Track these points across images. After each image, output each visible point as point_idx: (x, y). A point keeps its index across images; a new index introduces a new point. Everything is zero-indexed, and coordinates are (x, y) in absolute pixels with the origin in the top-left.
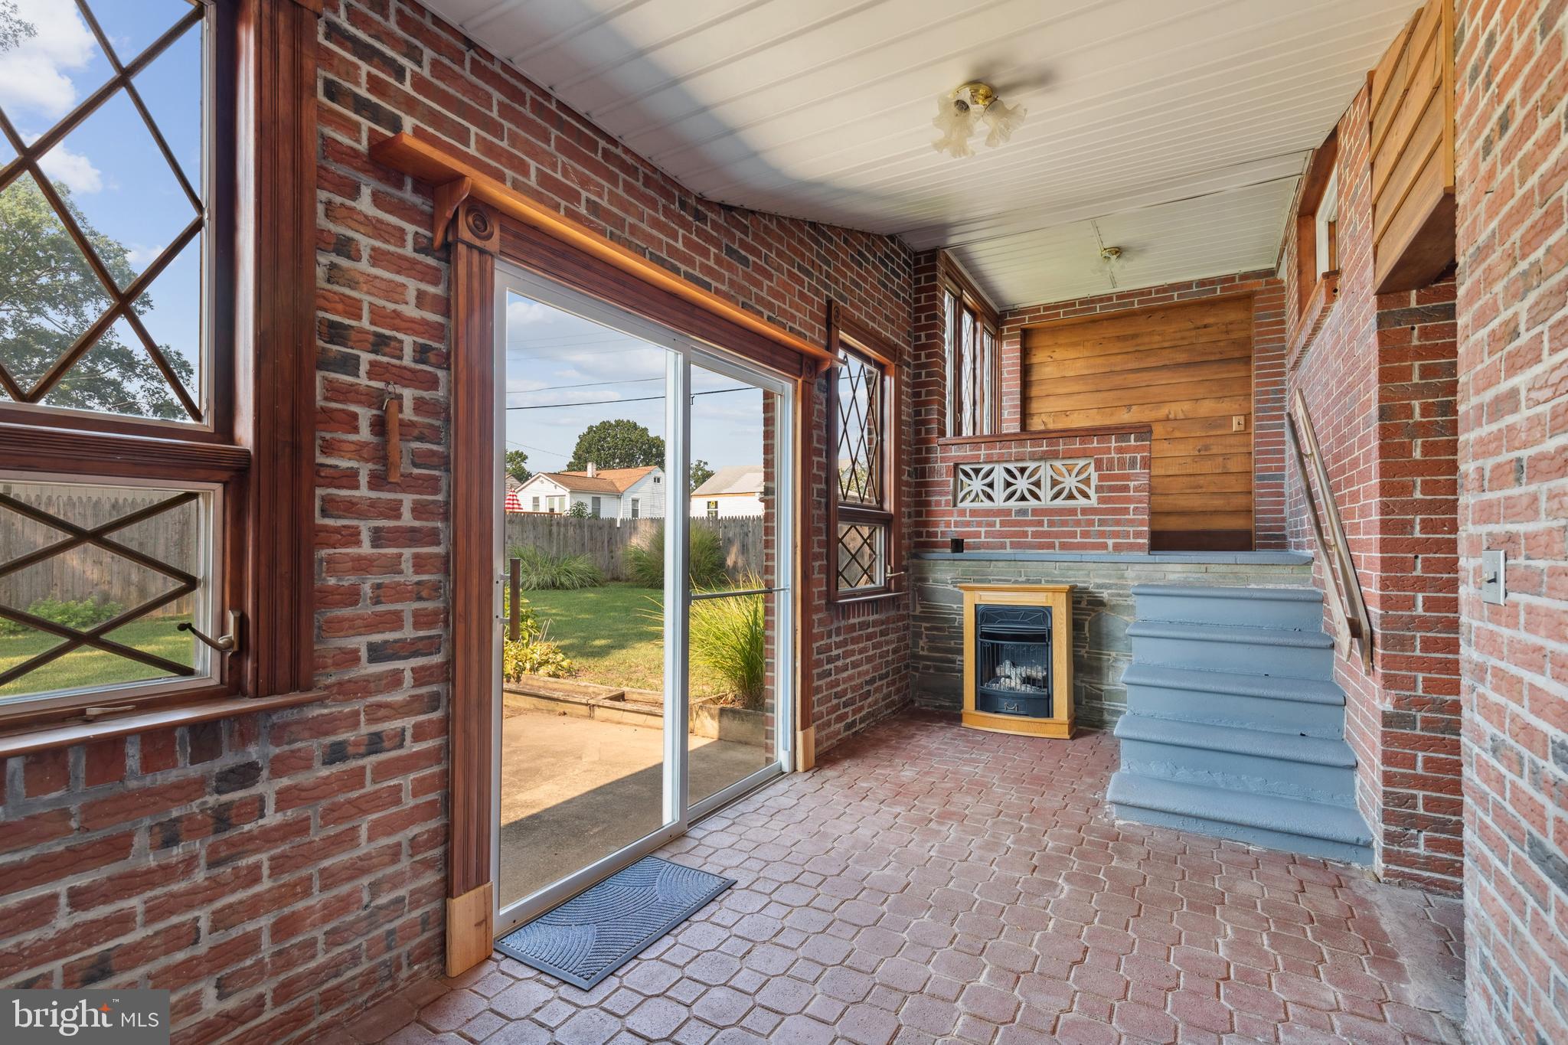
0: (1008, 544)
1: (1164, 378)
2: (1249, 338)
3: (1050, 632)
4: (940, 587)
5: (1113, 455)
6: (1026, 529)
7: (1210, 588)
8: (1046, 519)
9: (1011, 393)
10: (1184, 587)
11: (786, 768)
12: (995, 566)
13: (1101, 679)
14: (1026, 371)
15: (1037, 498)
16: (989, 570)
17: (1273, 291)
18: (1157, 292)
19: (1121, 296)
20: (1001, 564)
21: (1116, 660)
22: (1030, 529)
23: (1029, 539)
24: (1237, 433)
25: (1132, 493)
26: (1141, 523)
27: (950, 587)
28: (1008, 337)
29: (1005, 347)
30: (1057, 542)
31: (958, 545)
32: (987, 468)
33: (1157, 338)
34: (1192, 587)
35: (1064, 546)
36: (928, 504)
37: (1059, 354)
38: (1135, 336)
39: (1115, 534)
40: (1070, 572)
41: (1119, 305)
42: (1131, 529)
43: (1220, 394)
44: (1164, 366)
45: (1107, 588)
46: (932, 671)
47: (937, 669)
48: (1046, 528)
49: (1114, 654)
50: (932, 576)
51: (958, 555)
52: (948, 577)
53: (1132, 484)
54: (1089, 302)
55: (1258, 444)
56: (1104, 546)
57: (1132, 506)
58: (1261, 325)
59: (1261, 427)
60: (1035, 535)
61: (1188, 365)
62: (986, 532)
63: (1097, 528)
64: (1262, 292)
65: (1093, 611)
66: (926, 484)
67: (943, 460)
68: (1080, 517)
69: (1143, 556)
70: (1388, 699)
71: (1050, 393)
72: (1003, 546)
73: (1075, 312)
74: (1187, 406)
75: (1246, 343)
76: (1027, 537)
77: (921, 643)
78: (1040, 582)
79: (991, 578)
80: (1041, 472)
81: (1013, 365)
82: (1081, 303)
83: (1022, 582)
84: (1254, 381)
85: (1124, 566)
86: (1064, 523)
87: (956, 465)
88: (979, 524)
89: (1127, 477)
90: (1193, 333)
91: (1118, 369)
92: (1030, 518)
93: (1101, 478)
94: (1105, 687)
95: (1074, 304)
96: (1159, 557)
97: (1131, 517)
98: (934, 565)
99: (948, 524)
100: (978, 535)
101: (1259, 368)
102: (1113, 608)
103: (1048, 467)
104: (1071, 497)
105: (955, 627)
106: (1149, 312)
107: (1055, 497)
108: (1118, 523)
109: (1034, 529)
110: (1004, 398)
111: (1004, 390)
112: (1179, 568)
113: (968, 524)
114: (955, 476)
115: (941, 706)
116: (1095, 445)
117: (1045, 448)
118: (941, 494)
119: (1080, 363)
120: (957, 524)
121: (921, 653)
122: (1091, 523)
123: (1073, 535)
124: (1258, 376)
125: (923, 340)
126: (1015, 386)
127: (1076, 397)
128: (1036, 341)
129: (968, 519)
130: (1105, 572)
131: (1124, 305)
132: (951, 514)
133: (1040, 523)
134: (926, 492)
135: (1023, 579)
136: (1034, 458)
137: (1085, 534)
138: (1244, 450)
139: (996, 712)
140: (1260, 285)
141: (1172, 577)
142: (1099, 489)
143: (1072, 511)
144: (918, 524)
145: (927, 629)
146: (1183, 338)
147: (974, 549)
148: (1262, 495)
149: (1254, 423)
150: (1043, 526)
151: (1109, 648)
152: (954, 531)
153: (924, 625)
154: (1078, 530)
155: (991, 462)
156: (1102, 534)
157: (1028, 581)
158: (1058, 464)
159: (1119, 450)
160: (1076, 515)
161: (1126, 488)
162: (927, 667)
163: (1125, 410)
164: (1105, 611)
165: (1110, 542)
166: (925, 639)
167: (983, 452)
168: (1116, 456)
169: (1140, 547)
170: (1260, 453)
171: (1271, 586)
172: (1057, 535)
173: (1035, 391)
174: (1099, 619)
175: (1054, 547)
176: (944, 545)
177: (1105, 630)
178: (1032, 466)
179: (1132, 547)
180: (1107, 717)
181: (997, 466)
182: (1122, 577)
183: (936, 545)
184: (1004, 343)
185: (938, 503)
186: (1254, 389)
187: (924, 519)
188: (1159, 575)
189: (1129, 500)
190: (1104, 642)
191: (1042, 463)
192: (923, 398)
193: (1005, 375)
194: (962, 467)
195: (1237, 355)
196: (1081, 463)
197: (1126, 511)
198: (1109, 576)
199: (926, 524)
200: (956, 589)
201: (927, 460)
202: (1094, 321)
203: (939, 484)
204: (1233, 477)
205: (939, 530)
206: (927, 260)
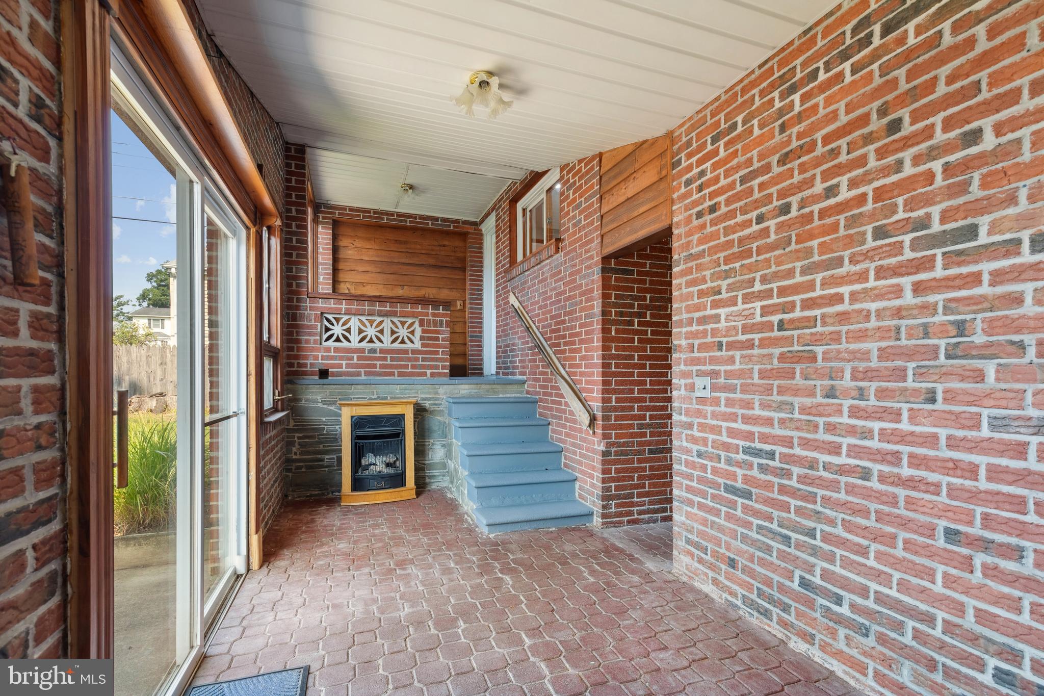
0: (363, 373)
1: (422, 272)
2: (465, 258)
3: (404, 431)
4: (311, 405)
5: (430, 318)
6: (375, 362)
7: (482, 397)
8: (389, 356)
9: (325, 264)
10: (469, 397)
11: (242, 569)
12: (355, 388)
13: (425, 457)
14: (335, 250)
15: (381, 341)
16: (350, 391)
17: (476, 234)
18: (420, 218)
19: (399, 215)
20: (359, 387)
21: (433, 444)
22: (378, 363)
23: (378, 370)
24: (459, 310)
25: (441, 342)
26: (445, 360)
27: (320, 405)
28: (322, 223)
29: (320, 229)
30: (396, 371)
31: (324, 374)
32: (345, 318)
33: (418, 247)
34: (474, 397)
35: (400, 374)
36: (298, 341)
37: (359, 243)
38: (405, 242)
39: (431, 367)
40: (407, 391)
41: (398, 220)
42: (440, 364)
43: (451, 287)
44: (422, 265)
45: (428, 400)
46: (303, 470)
47: (311, 467)
48: (389, 362)
49: (432, 441)
50: (304, 397)
51: (325, 381)
52: (319, 398)
53: (441, 336)
54: (380, 213)
55: (471, 318)
56: (425, 374)
57: (441, 350)
58: (472, 252)
59: (471, 308)
60: (381, 366)
61: (435, 266)
62: (346, 364)
63: (421, 363)
64: (472, 234)
65: (420, 415)
66: (297, 326)
67: (312, 309)
68: (410, 355)
69: (446, 379)
70: (602, 444)
71: (353, 269)
72: (359, 374)
73: (370, 217)
74: (434, 291)
75: (463, 260)
76: (376, 368)
77: (294, 450)
78: (386, 398)
79: (352, 397)
80: (384, 324)
81: (327, 244)
82: (374, 213)
83: (375, 399)
84: (468, 283)
85: (437, 386)
86: (401, 359)
87: (322, 313)
88: (341, 358)
89: (438, 332)
90: (438, 248)
91: (396, 261)
92: (378, 355)
93: (423, 331)
94: (427, 462)
95: (369, 212)
96: (457, 380)
97: (440, 356)
98: (306, 389)
99: (316, 358)
100: (340, 366)
101: (471, 275)
102: (432, 412)
103: (389, 321)
104: (403, 342)
105: (323, 435)
106: (413, 229)
107: (393, 342)
108: (432, 360)
109: (381, 363)
110: (320, 267)
111: (320, 261)
112: (467, 387)
113: (332, 358)
114: (321, 322)
115: (311, 496)
116: (420, 310)
117: (388, 309)
118: (310, 334)
119: (371, 252)
120: (323, 358)
121: (294, 457)
122: (417, 359)
123: (406, 367)
124: (471, 280)
125: (294, 213)
126: (328, 259)
127: (370, 275)
128: (343, 230)
129: (332, 354)
130: (427, 391)
131: (402, 221)
132: (319, 350)
133: (385, 359)
134: (297, 332)
135: (375, 396)
136: (381, 314)
137: (413, 367)
138: (463, 320)
139: (368, 490)
140: (471, 229)
141: (463, 392)
142: (422, 338)
143: (406, 352)
144: (289, 357)
145: (299, 438)
146: (433, 250)
147: (337, 376)
148: (472, 346)
149: (468, 306)
150: (387, 361)
151: (429, 437)
152: (321, 363)
153: (297, 435)
154: (410, 363)
155: (349, 314)
156: (424, 367)
157: (378, 398)
158: (396, 320)
159: (434, 315)
160: (408, 354)
161: (437, 339)
162: (300, 468)
163: (400, 288)
164: (427, 415)
165: (428, 372)
166: (297, 446)
167: (344, 306)
168: (432, 318)
169: (443, 375)
170: (471, 322)
171: (508, 395)
172: (397, 367)
173: (341, 266)
174: (424, 420)
175: (394, 375)
176: (312, 373)
177: (427, 427)
178: (379, 319)
179: (440, 375)
180: (427, 480)
181: (353, 317)
182: (437, 393)
183: (305, 373)
184: (320, 226)
185: (308, 342)
186: (468, 287)
187: (295, 353)
188: (456, 391)
189: (438, 346)
190: (427, 434)
191: (385, 319)
192: (294, 258)
193: (321, 250)
194: (326, 315)
195: (459, 266)
196: (410, 321)
197: (437, 353)
198: (429, 393)
199: (297, 357)
200: (325, 406)
201: (298, 308)
202: (381, 227)
203: (308, 327)
204: (457, 335)
205: (308, 362)
206: (297, 151)
